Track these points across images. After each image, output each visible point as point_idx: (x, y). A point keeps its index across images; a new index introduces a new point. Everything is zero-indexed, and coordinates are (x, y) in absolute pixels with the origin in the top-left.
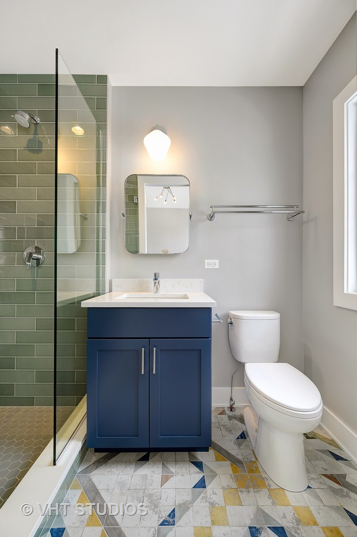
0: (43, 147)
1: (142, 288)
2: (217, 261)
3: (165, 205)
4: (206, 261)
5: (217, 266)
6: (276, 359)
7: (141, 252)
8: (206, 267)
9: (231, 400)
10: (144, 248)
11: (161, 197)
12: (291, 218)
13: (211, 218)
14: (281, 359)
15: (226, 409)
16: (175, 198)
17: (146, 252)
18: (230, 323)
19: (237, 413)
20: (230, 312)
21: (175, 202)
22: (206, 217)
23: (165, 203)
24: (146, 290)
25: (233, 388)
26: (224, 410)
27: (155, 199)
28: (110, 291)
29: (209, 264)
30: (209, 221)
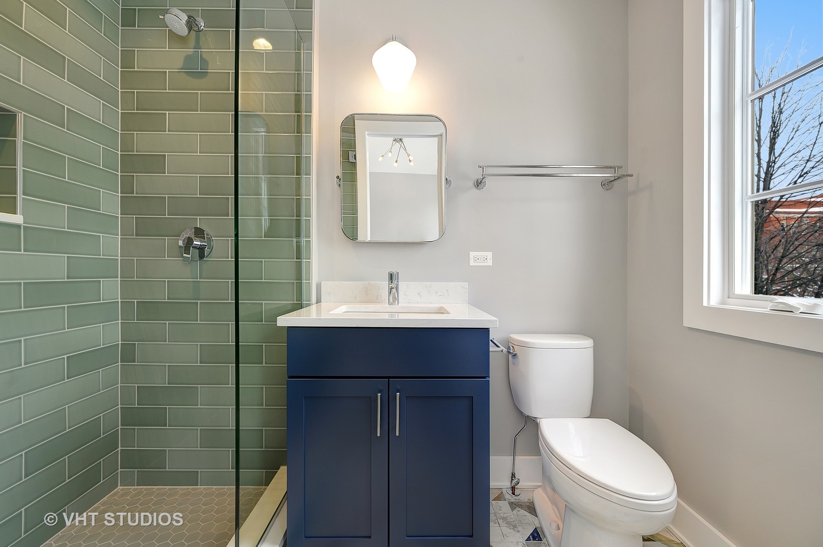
0: (209, 67)
1: (369, 297)
2: (489, 255)
3: (396, 168)
4: (472, 254)
5: (490, 263)
6: (587, 412)
7: (360, 238)
8: (472, 263)
9: (513, 475)
10: (366, 232)
11: (390, 155)
12: (607, 184)
13: (479, 184)
14: (595, 413)
15: (504, 491)
16: (411, 158)
17: (369, 239)
18: (511, 354)
19: (524, 498)
20: (511, 335)
21: (412, 164)
22: (471, 184)
23: (396, 164)
24: (375, 300)
25: (516, 457)
26: (502, 493)
27: (381, 159)
28: (319, 301)
29: (476, 259)
30: (475, 190)
